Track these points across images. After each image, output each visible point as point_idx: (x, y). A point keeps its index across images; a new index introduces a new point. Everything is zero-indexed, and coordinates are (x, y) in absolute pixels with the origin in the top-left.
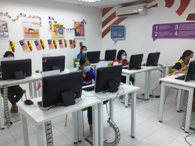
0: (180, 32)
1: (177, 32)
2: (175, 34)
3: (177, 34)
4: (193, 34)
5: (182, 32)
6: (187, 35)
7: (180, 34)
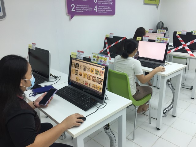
0: (99, 6)
1: (96, 6)
2: (95, 10)
3: (96, 10)
4: (110, 10)
5: (101, 7)
6: (106, 11)
7: (99, 9)
